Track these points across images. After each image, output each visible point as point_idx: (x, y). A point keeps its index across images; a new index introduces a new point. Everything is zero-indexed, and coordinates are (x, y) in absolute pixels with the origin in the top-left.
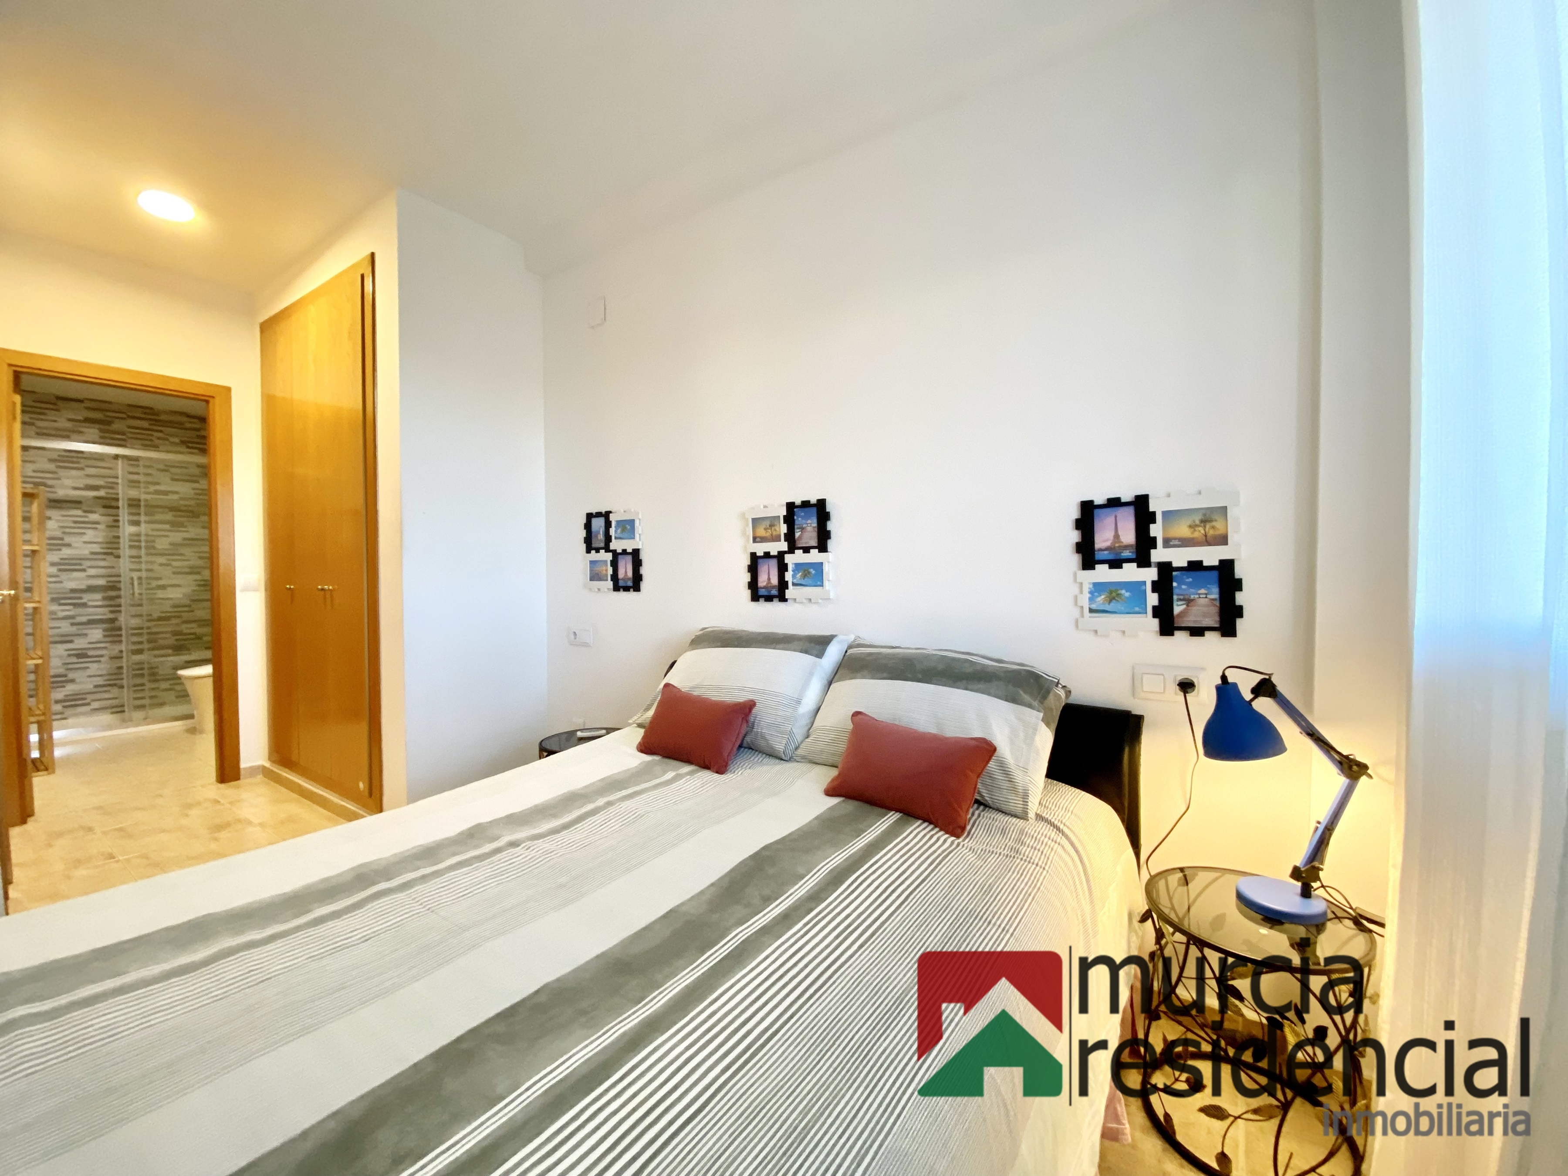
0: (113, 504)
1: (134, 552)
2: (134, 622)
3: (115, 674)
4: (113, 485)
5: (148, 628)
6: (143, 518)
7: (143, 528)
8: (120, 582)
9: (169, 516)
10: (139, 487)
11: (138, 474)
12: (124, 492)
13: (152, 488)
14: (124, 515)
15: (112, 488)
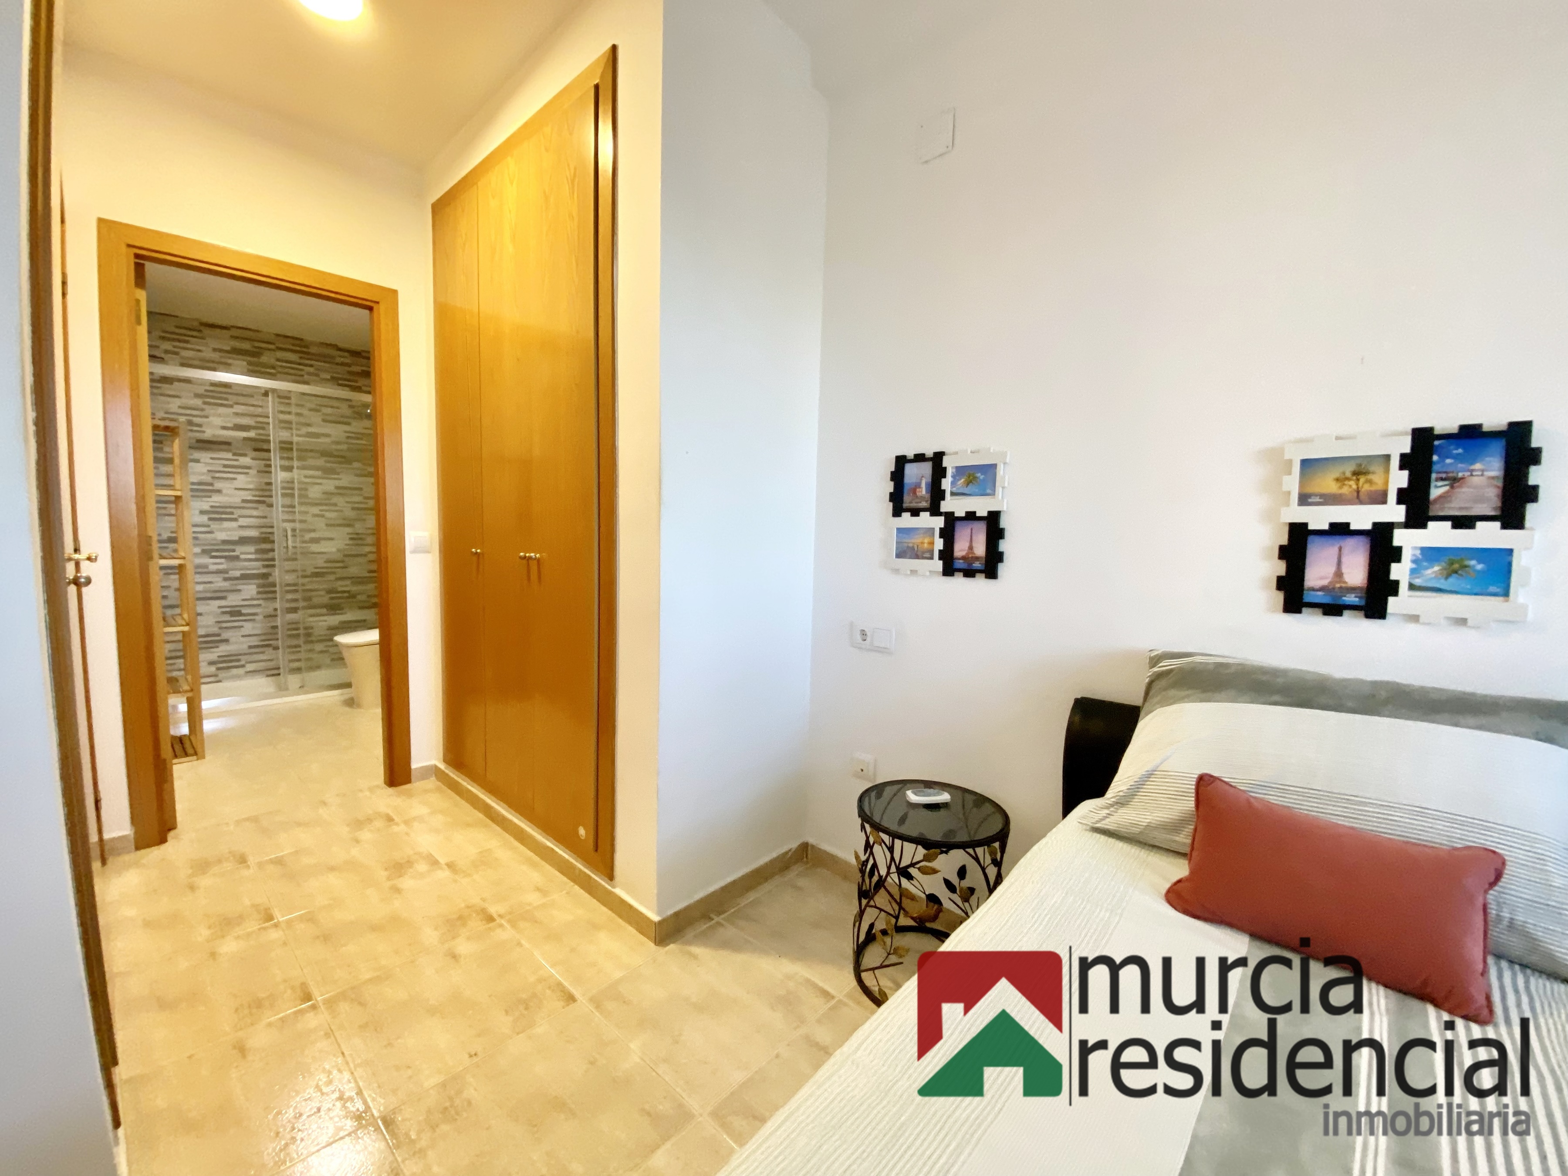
0: (265, 447)
1: (288, 501)
2: (290, 578)
3: (271, 634)
4: (264, 425)
5: (303, 585)
6: (296, 463)
7: (296, 474)
8: (272, 533)
9: (321, 462)
10: (291, 429)
11: (289, 413)
12: (276, 435)
13: (304, 430)
14: (276, 460)
15: (263, 428)
